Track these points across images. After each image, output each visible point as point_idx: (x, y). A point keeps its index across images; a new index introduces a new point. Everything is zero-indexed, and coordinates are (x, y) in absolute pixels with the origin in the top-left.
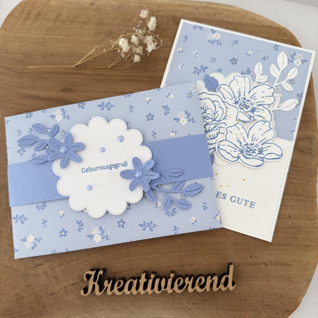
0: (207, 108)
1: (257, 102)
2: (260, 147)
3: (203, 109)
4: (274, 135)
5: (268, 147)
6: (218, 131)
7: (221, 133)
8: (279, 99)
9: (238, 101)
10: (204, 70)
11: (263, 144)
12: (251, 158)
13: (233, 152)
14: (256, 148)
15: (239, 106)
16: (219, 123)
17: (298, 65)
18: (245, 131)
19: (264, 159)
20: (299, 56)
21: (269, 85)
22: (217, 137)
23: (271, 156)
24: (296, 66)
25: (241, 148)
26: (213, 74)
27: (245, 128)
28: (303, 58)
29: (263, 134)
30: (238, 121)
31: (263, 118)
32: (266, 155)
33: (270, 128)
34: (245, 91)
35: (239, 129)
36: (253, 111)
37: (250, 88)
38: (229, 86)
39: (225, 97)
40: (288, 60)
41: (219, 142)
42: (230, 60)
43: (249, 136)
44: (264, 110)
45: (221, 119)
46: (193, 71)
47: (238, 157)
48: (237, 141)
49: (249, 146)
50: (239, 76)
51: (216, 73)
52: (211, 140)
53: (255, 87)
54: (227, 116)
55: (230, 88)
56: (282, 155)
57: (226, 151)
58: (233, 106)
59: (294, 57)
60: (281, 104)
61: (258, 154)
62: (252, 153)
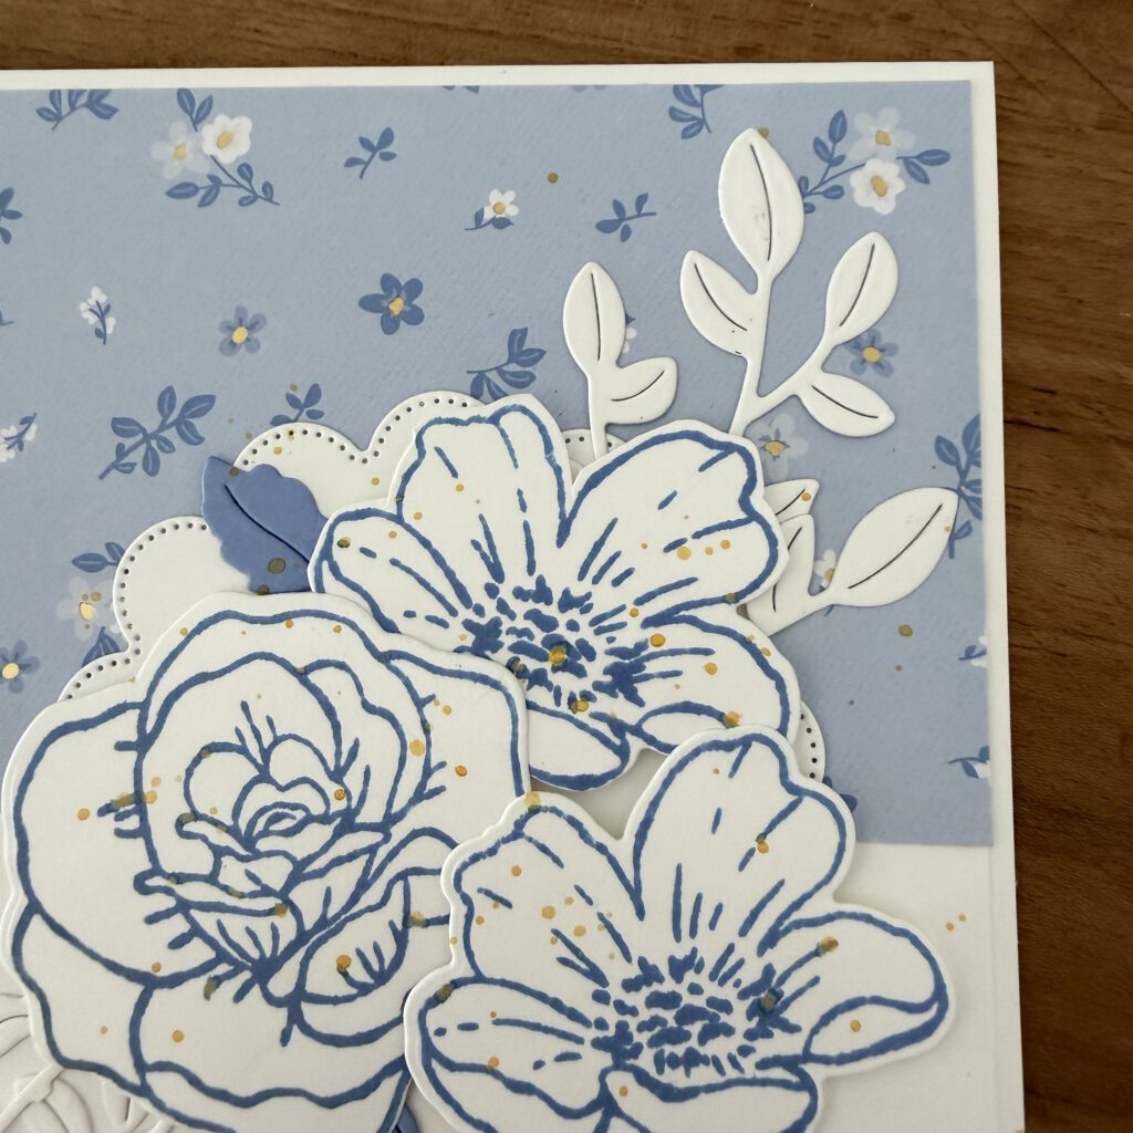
0: (267, 739)
1: (640, 601)
2: (750, 974)
3: (243, 750)
4: (837, 839)
5: (816, 953)
6: (394, 911)
7: (428, 923)
8: (808, 523)
9: (496, 623)
10: (191, 427)
11: (770, 940)
12: (710, 1089)
13: (550, 1064)
14: (728, 993)
15: (510, 666)
16: (387, 838)
17: (885, 207)
18: (604, 859)
19: (812, 1069)
20: (874, 130)
21: (697, 437)
22: (398, 960)
23: (856, 1027)
24: (869, 222)
25: (612, 1017)
26: (254, 443)
27: (598, 834)
28: (910, 144)
29: (751, 853)
30: (536, 786)
31: (720, 717)
32: (815, 1031)
33: (791, 788)
34: (526, 526)
35: (556, 860)
36: (625, 678)
37: (561, 497)
38: (398, 519)
39: (387, 613)
40: (802, 183)
41: (421, 1004)
42: (368, 303)
43: (645, 897)
44: (707, 652)
45: (396, 808)
46: (113, 458)
47: (606, 1104)
48: (564, 962)
49: (668, 986)
50: (454, 421)
51: (282, 429)
52: (360, 1001)
53: (594, 481)
54: (442, 765)
55: (409, 528)
56: (940, 994)
57: (497, 1075)
58: (460, 675)
59: (839, 150)
60: (829, 555)
61: (750, 1035)
62: (703, 1040)
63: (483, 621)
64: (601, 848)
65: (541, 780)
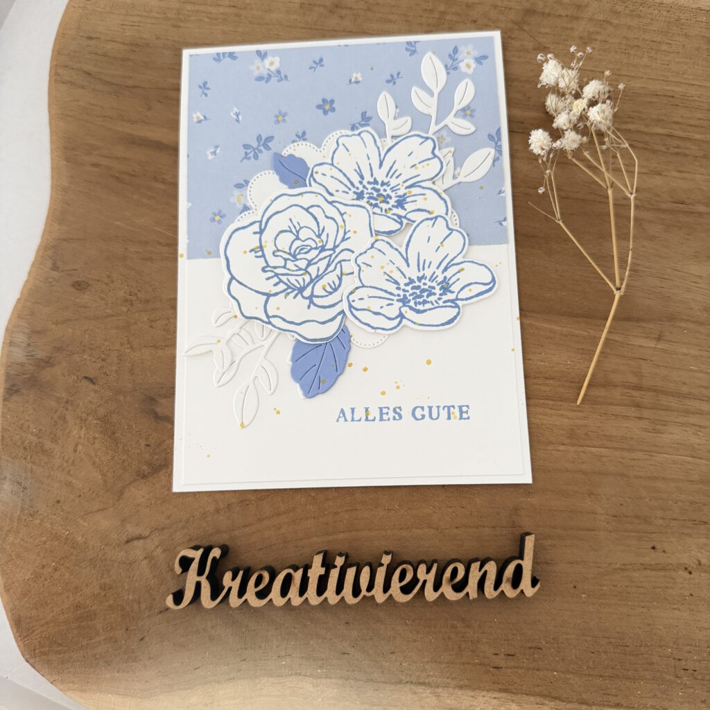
0: (298, 228)
1: (404, 182)
2: (440, 279)
3: (291, 232)
4: (463, 241)
5: (458, 272)
6: (338, 271)
7: (348, 274)
8: (452, 160)
9: (362, 192)
10: (268, 146)
11: (446, 269)
12: (430, 309)
13: (385, 307)
14: (434, 284)
15: (368, 202)
16: (335, 252)
17: (470, 71)
18: (397, 252)
19: (458, 302)
20: (466, 51)
21: (418, 136)
22: (340, 285)
23: (470, 290)
24: (465, 75)
25: (402, 293)
26: (288, 148)
27: (395, 246)
28: (476, 54)
29: (439, 247)
30: (376, 235)
31: (429, 212)
32: (459, 292)
33: (450, 229)
34: (370, 164)
35: (384, 253)
36: (401, 203)
37: (380, 155)
38: (332, 164)
39: (330, 191)
40: (446, 66)
41: (347, 294)
42: (319, 107)
43: (409, 261)
44: (424, 194)
45: (336, 244)
46: (244, 155)
47: (401, 316)
48: (387, 280)
49: (417, 284)
50: (348, 136)
51: (296, 144)
52: (330, 296)
53: (389, 150)
54: (349, 231)
55: (335, 167)
56: (493, 280)
57: (370, 311)
58: (353, 206)
59: (456, 56)
60: (458, 169)
61: (441, 295)
62: (428, 297)
63: (359, 191)
64: (396, 249)
65: (378, 233)
